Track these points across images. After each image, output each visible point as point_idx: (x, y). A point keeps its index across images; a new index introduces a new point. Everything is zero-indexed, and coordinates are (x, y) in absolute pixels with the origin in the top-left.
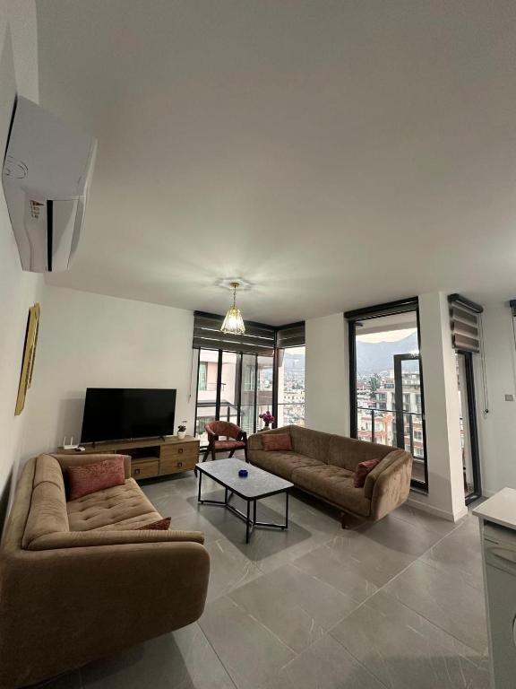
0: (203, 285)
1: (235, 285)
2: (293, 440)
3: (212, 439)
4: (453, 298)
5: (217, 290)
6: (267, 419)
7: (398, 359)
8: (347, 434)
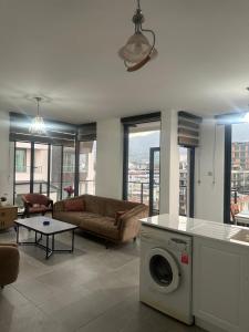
0: (14, 98)
1: (38, 99)
2: (85, 204)
3: (27, 205)
4: (181, 114)
5: (25, 101)
6: (70, 191)
7: (153, 150)
8: (120, 198)
